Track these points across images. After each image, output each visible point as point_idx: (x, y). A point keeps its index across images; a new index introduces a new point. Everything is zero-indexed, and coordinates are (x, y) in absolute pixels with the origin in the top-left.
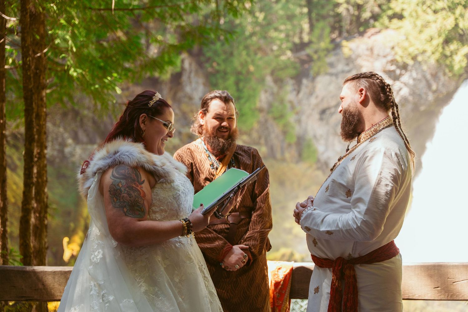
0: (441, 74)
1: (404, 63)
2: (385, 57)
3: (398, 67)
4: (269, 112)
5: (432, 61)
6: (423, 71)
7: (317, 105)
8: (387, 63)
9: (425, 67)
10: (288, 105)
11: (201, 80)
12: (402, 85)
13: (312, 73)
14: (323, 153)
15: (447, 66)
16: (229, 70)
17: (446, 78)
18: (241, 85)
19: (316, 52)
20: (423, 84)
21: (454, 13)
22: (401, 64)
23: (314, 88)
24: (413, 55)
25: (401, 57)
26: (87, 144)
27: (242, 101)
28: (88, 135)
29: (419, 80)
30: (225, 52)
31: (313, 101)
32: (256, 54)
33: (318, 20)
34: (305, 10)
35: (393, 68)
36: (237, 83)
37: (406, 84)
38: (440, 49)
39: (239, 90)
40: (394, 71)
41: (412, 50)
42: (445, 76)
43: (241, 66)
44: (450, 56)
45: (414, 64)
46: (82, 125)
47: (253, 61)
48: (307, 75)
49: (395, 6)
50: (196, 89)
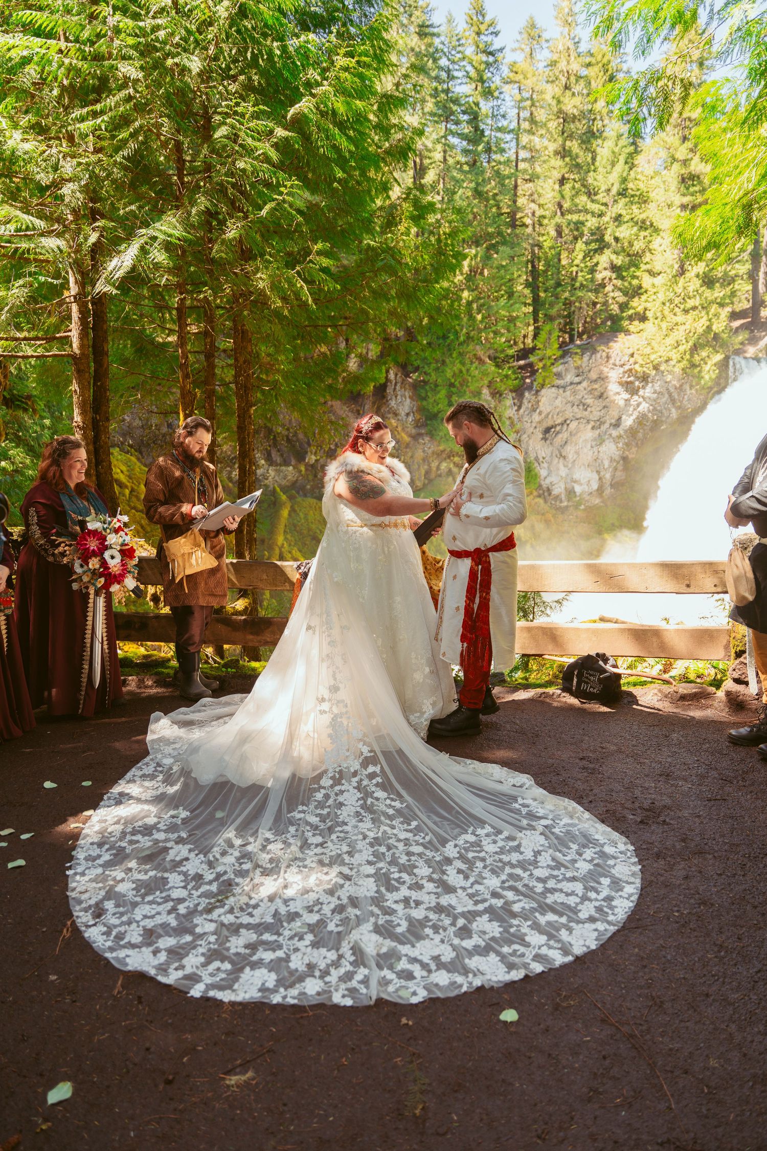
0: (687, 387)
1: (645, 373)
2: (622, 366)
3: (637, 378)
5: (678, 370)
6: (667, 383)
7: (539, 422)
8: (625, 373)
9: (669, 378)
10: (507, 423)
11: (407, 394)
12: (641, 400)
13: (535, 384)
14: (545, 478)
15: (694, 377)
16: (439, 380)
17: (693, 391)
19: (541, 360)
20: (666, 399)
21: (708, 313)
22: (641, 375)
23: (538, 402)
24: (656, 362)
25: (642, 366)
26: (281, 465)
28: (282, 455)
30: (437, 361)
31: (536, 417)
32: (472, 363)
33: (544, 322)
34: (531, 309)
35: (632, 379)
37: (645, 399)
38: (688, 357)
40: (631, 382)
41: (655, 358)
42: (691, 389)
43: (454, 375)
44: (699, 365)
45: (656, 375)
46: (275, 443)
47: (468, 370)
48: (530, 388)
49: (637, 304)
50: (402, 403)
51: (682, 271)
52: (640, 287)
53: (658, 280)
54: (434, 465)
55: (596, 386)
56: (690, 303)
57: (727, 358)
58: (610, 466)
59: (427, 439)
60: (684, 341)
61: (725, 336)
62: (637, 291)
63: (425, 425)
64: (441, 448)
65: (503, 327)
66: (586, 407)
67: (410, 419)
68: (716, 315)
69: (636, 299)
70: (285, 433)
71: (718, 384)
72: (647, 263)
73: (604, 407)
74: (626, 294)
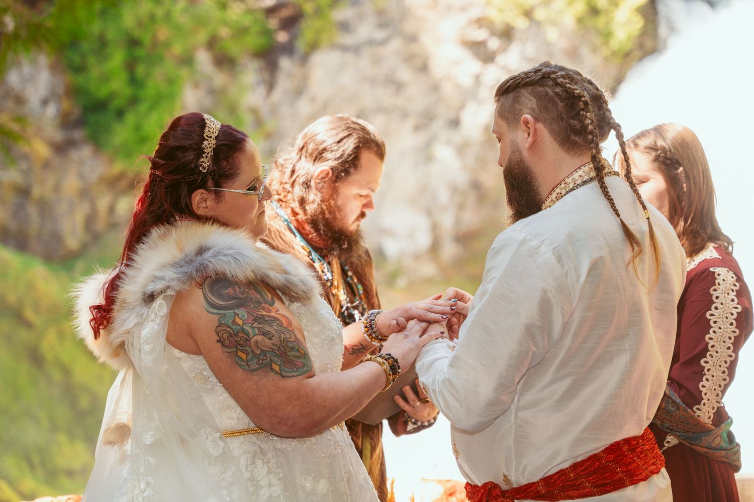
0: (585, 50)
1: (506, 24)
2: (463, 9)
3: (493, 33)
6: (548, 44)
8: (470, 23)
9: (552, 34)
10: (248, 119)
13: (301, 45)
16: (111, 35)
18: (140, 70)
22: (500, 26)
25: (501, 10)
27: (143, 107)
35: (480, 35)
36: (130, 66)
39: (134, 81)
40: (483, 43)
42: (593, 52)
43: (140, 24)
44: (605, 11)
45: (528, 26)
47: (168, 16)
48: (288, 49)
50: (32, 79)
54: (103, 203)
59: (85, 152)
63: (80, 123)
64: (118, 167)
66: (398, 87)
67: (51, 111)
71: (640, 45)
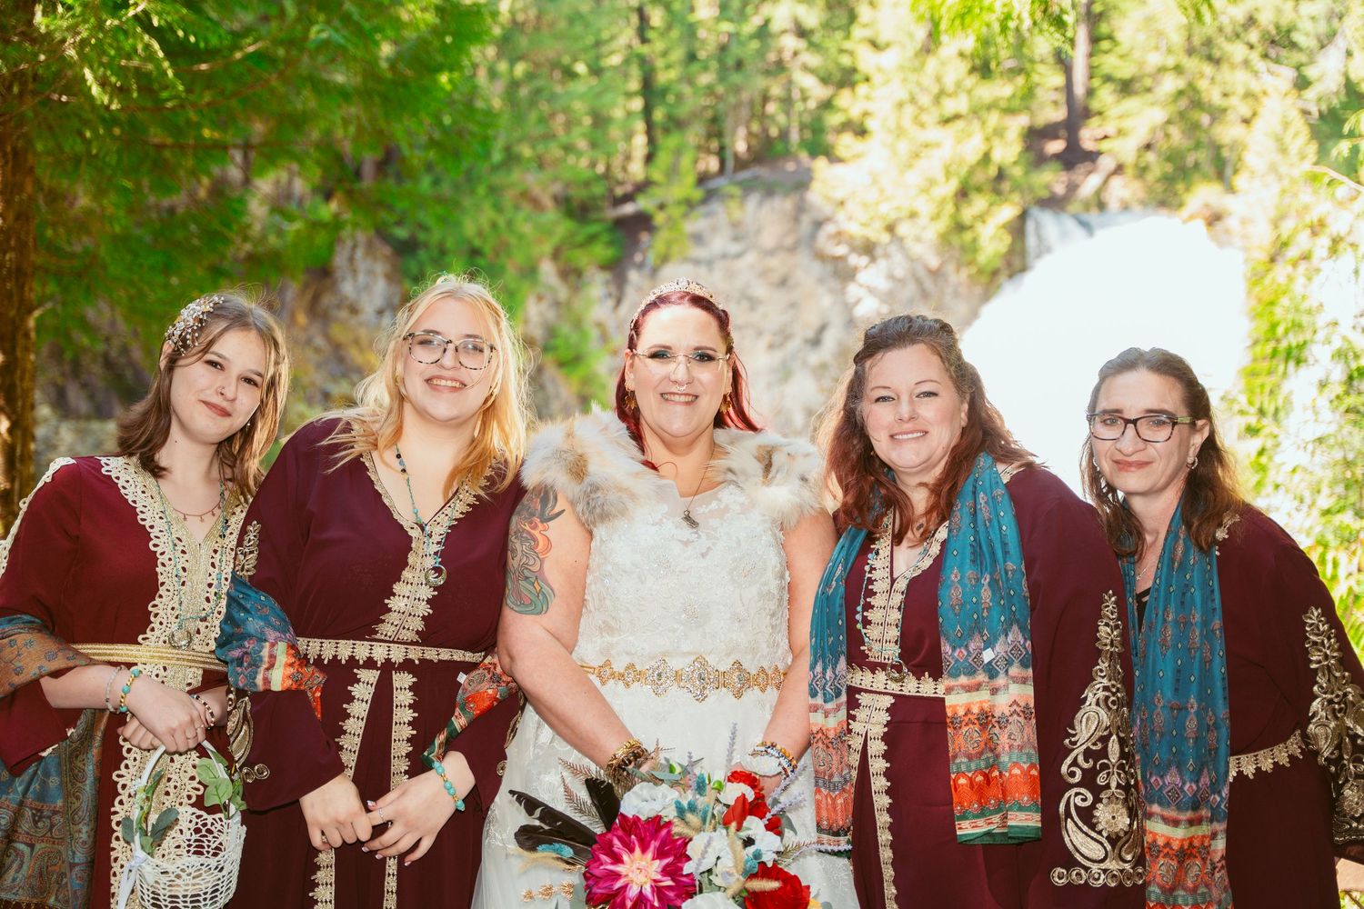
0: (950, 268)
1: (868, 240)
3: (854, 249)
4: (546, 349)
5: (931, 236)
9: (917, 249)
10: (594, 333)
11: (380, 268)
12: (862, 292)
13: (652, 257)
15: (963, 249)
16: (450, 243)
17: (963, 278)
19: (662, 207)
20: (910, 290)
21: (983, 127)
22: (858, 243)
24: (888, 220)
25: (864, 225)
28: (91, 397)
29: (901, 282)
30: (440, 200)
32: (517, 207)
33: (667, 131)
34: (637, 104)
35: (841, 250)
37: (872, 291)
38: (950, 208)
40: (842, 258)
41: (887, 210)
42: (958, 270)
43: (480, 234)
44: (971, 227)
45: (891, 242)
46: (76, 369)
47: (510, 223)
48: (638, 263)
49: (850, 104)
50: (367, 288)
51: (931, 43)
52: (854, 70)
53: (889, 59)
55: (774, 262)
56: (950, 106)
57: (1023, 216)
58: (806, 425)
60: (944, 179)
61: (1017, 172)
62: (846, 78)
65: (584, 135)
68: (999, 132)
69: (846, 93)
70: (100, 347)
71: (1009, 264)
72: (865, 26)
73: (793, 305)
74: (825, 80)
